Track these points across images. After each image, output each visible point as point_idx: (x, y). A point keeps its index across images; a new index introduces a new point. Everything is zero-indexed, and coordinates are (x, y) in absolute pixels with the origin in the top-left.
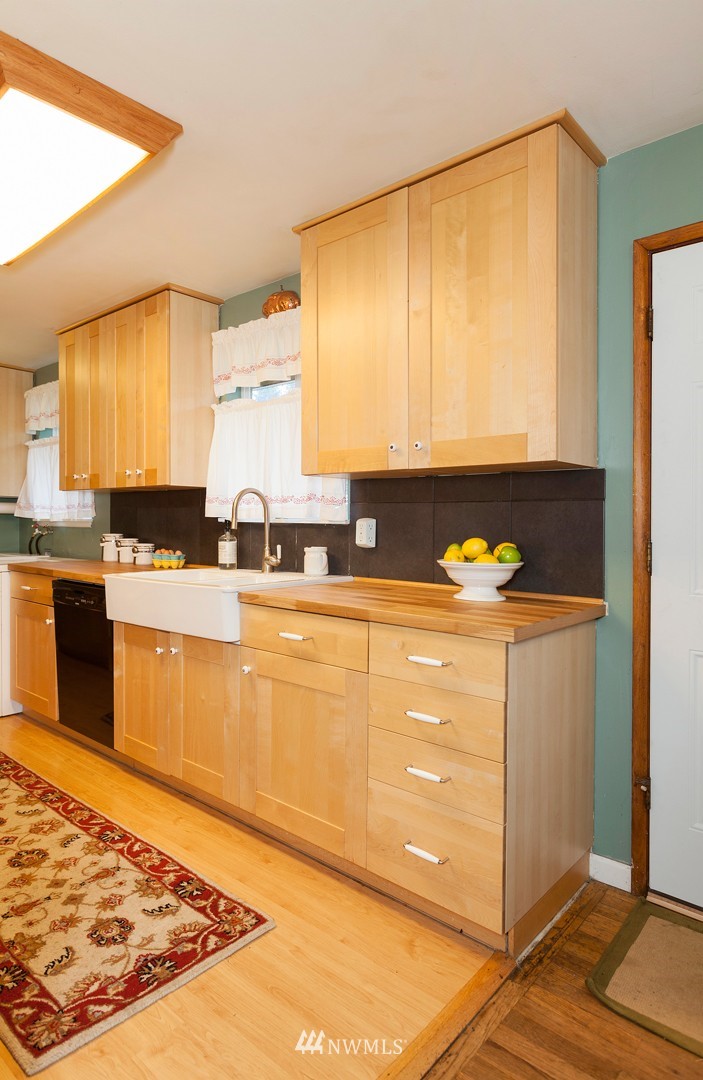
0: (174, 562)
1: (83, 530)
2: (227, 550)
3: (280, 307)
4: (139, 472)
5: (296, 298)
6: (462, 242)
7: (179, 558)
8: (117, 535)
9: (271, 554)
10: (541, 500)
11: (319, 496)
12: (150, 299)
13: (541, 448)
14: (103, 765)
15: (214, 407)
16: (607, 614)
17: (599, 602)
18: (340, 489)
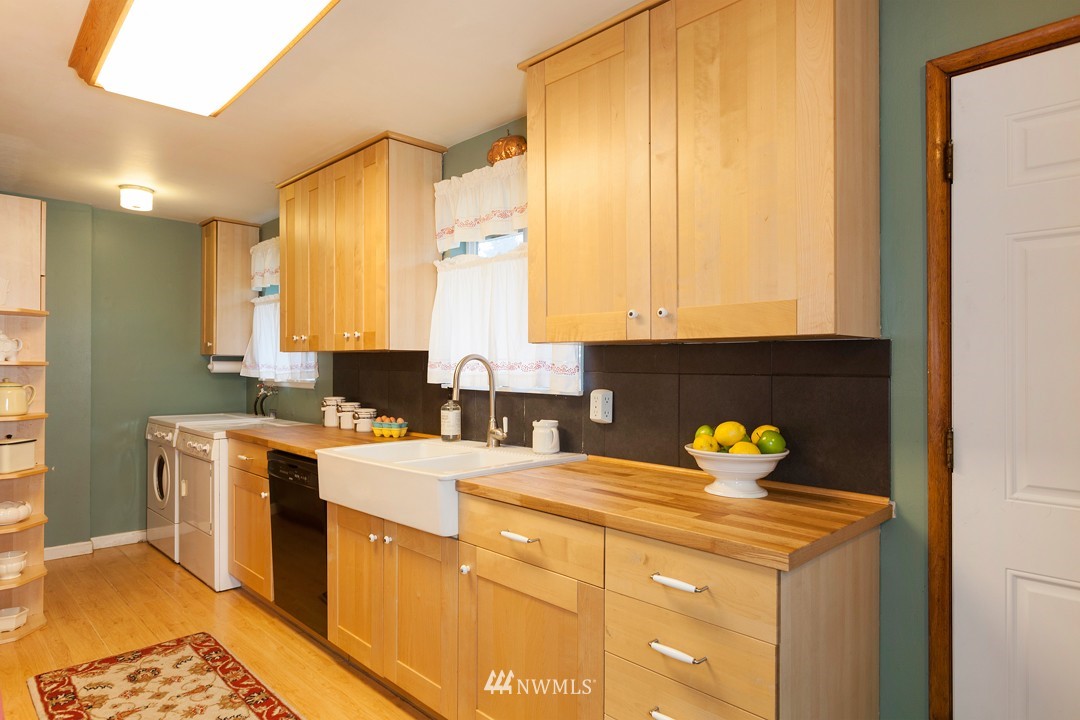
0: (395, 432)
1: (307, 390)
2: (450, 420)
3: (506, 153)
4: (357, 334)
5: (522, 141)
6: (714, 72)
7: (400, 426)
8: (339, 399)
9: (497, 427)
10: (808, 375)
11: (548, 363)
12: (368, 149)
13: (816, 318)
14: (317, 655)
15: (437, 263)
16: (894, 517)
17: (885, 501)
18: (571, 357)
